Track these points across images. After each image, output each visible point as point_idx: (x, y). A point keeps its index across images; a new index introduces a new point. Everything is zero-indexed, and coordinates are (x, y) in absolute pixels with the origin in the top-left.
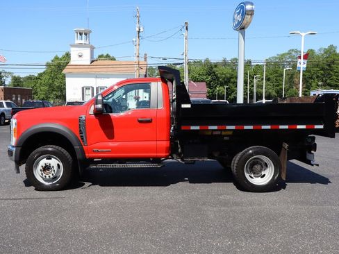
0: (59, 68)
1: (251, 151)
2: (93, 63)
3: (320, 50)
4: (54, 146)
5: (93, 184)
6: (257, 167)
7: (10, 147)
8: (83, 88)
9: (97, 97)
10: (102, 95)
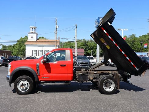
0: (23, 42)
1: (105, 78)
2: (37, 41)
3: (129, 36)
4: (26, 76)
5: (41, 92)
6: (108, 84)
7: (8, 76)
8: (33, 51)
9: (44, 56)
10: (46, 55)
